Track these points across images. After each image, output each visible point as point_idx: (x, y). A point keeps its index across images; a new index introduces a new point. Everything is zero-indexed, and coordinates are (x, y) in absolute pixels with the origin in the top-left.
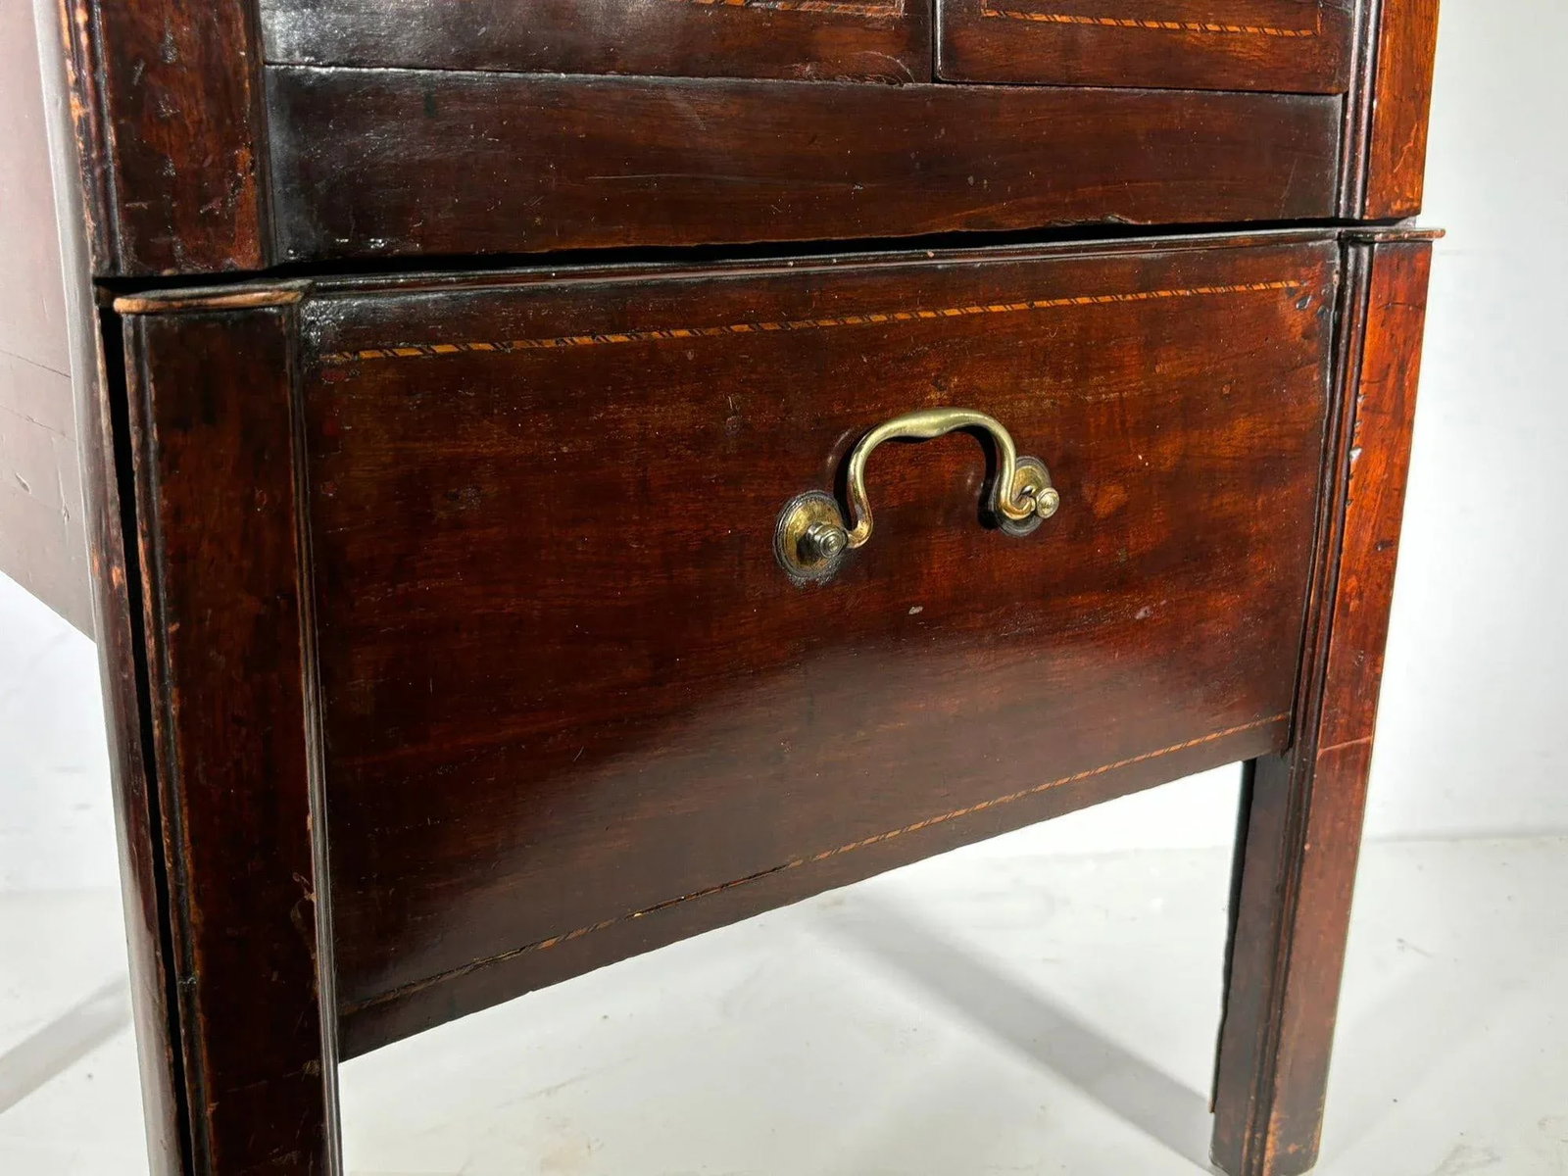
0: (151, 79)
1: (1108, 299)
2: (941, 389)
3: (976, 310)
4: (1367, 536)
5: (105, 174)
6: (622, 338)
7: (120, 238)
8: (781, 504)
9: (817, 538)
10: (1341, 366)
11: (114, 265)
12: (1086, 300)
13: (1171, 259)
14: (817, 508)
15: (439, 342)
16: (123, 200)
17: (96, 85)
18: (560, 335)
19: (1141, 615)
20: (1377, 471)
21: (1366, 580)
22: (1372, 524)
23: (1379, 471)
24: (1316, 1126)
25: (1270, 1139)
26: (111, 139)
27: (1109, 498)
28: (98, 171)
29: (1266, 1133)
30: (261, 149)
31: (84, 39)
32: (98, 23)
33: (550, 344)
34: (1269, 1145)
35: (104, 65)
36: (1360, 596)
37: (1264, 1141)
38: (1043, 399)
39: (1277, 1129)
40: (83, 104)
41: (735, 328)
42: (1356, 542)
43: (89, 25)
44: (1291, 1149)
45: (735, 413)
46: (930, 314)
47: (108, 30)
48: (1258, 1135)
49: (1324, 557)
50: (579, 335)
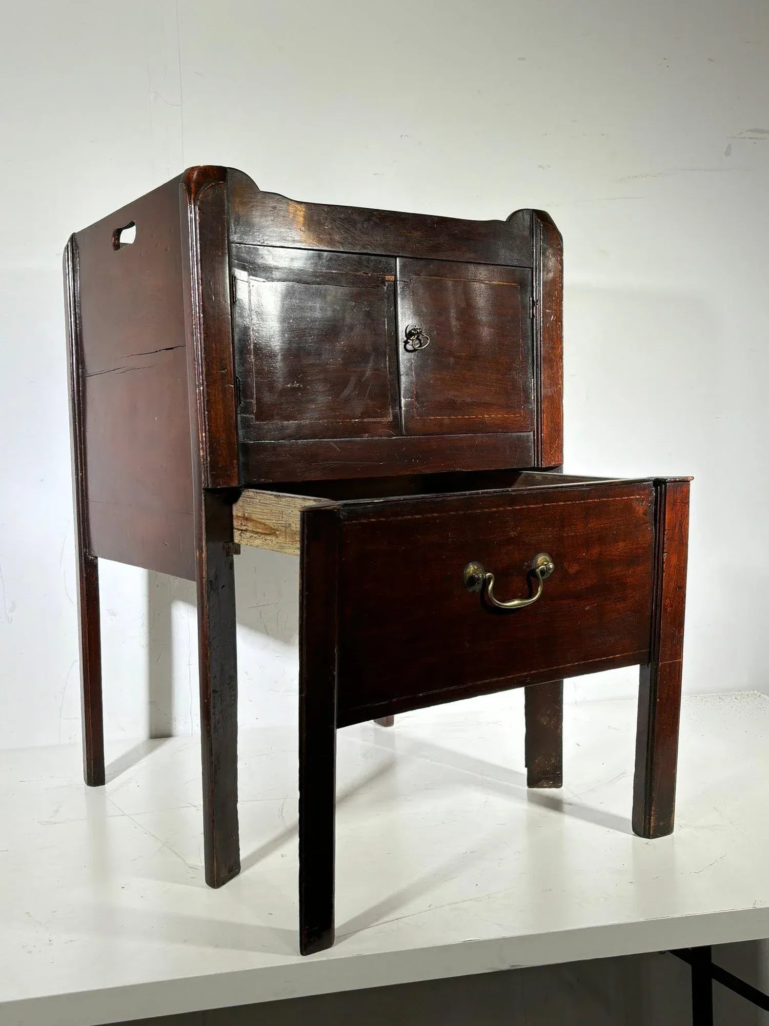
0: (218, 447)
1: (570, 503)
2: (514, 531)
3: (525, 507)
4: (672, 585)
5: (207, 467)
6: (419, 516)
7: (209, 480)
8: (466, 565)
9: (476, 576)
10: (658, 524)
11: (208, 486)
12: (562, 503)
13: (592, 490)
14: (476, 567)
15: (372, 518)
16: (210, 472)
17: (206, 448)
18: (403, 516)
19: (587, 608)
20: (674, 561)
21: (673, 601)
22: (674, 580)
23: (675, 561)
24: (671, 816)
25: (652, 818)
26: (209, 459)
27: (574, 569)
28: (205, 466)
29: (650, 816)
30: (238, 460)
31: (204, 439)
32: (207, 436)
33: (400, 518)
34: (652, 820)
35: (208, 444)
36: (671, 606)
37: (650, 819)
38: (549, 534)
39: (654, 814)
40: (203, 452)
41: (451, 513)
42: (668, 586)
43: (205, 436)
44: (661, 824)
45: (451, 538)
46: (510, 508)
47: (209, 436)
48: (648, 817)
49: (657, 592)
50: (408, 516)
